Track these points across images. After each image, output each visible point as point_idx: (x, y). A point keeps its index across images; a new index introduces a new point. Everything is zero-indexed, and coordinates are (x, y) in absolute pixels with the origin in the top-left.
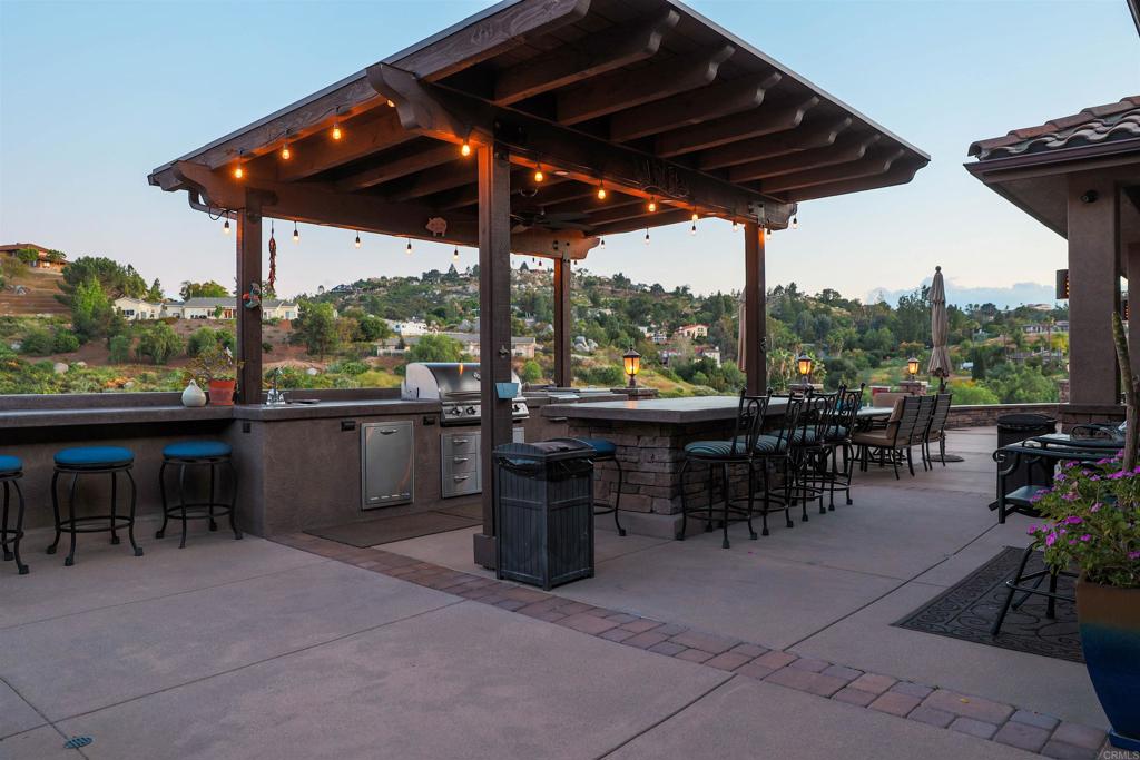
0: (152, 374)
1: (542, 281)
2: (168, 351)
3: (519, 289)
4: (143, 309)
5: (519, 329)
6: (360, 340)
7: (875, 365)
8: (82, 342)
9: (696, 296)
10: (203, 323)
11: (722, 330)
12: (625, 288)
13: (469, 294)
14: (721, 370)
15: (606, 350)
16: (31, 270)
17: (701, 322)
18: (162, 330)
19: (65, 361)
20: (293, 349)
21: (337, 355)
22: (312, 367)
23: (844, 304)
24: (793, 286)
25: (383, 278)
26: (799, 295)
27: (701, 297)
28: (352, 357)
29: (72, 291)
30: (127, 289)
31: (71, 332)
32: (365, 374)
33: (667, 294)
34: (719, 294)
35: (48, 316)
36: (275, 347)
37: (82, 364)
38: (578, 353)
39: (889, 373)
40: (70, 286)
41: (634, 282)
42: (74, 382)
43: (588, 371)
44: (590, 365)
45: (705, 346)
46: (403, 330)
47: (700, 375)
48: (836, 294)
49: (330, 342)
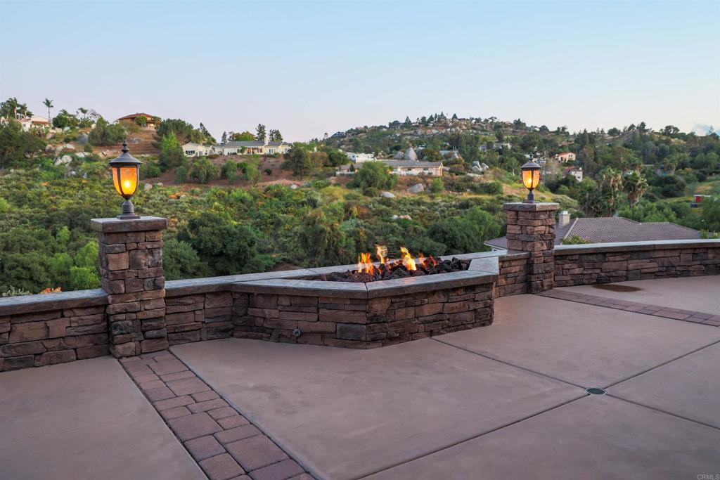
0: (198, 190)
1: (466, 126)
2: (208, 175)
3: (450, 131)
4: (201, 149)
5: (435, 157)
6: (328, 166)
7: (701, 179)
8: (163, 171)
9: (571, 133)
10: (234, 157)
11: (585, 156)
12: (521, 129)
13: (418, 136)
14: (580, 184)
15: (493, 170)
16: (143, 129)
17: (572, 151)
18: (204, 162)
19: (151, 183)
20: (286, 173)
21: (312, 176)
22: (295, 184)
23: (683, 136)
24: (643, 124)
25: (366, 127)
26: (647, 130)
27: (575, 134)
28: (320, 177)
29: (160, 140)
30: (193, 138)
31: (157, 165)
32: (327, 188)
33: (550, 132)
34: (585, 131)
35: (147, 155)
36: (273, 171)
37: (160, 184)
38: (474, 173)
39: (711, 185)
40: (159, 137)
41: (528, 125)
42: (153, 195)
43: (477, 185)
44: (479, 181)
45: (573, 167)
46: (357, 159)
47: (564, 188)
48: (676, 129)
49: (306, 168)
